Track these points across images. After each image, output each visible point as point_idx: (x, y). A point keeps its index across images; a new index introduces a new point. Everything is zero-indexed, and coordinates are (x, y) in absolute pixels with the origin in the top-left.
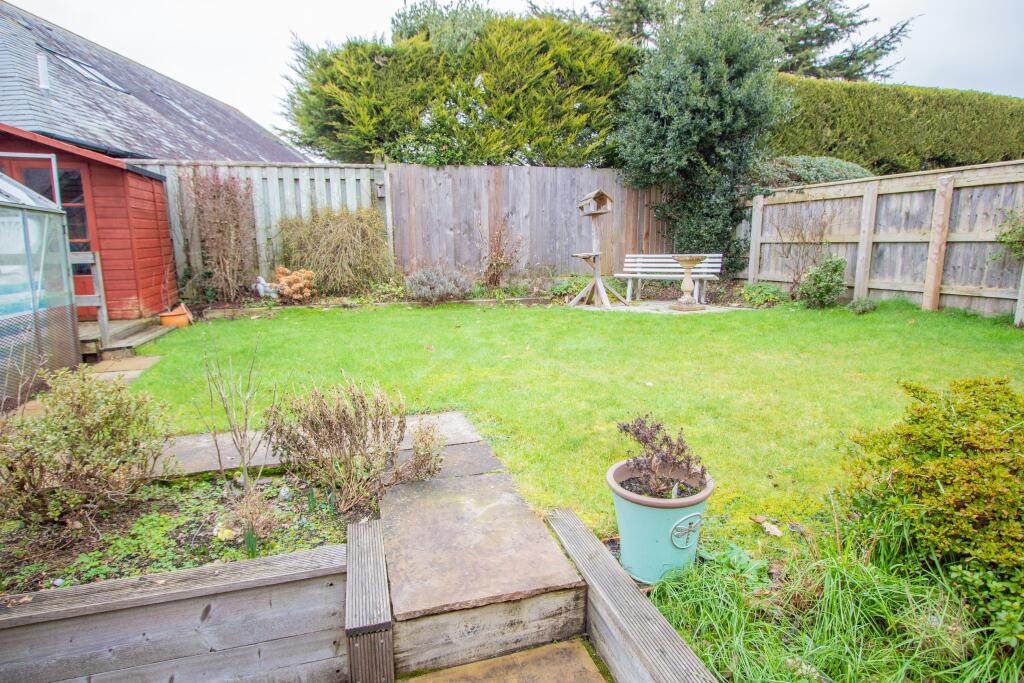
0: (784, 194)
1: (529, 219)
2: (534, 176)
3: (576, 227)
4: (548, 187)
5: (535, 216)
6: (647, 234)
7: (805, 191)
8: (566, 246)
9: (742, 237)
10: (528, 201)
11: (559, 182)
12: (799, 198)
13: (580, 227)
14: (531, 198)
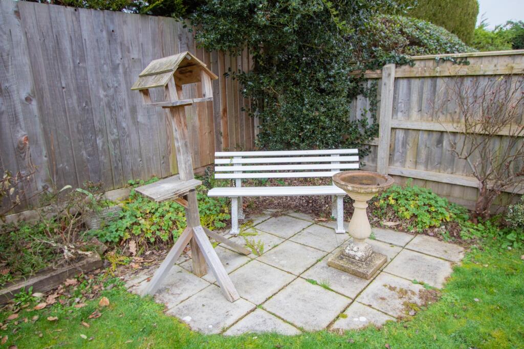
0: (431, 63)
1: (34, 103)
2: (31, 21)
3: (127, 110)
4: (66, 44)
5: (47, 95)
6: (225, 111)
7: (471, 61)
8: (114, 142)
9: (359, 117)
10: (27, 69)
11: (85, 35)
12: (463, 70)
13: (134, 110)
14: (33, 64)
